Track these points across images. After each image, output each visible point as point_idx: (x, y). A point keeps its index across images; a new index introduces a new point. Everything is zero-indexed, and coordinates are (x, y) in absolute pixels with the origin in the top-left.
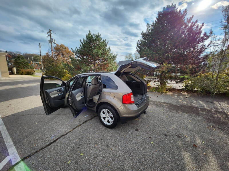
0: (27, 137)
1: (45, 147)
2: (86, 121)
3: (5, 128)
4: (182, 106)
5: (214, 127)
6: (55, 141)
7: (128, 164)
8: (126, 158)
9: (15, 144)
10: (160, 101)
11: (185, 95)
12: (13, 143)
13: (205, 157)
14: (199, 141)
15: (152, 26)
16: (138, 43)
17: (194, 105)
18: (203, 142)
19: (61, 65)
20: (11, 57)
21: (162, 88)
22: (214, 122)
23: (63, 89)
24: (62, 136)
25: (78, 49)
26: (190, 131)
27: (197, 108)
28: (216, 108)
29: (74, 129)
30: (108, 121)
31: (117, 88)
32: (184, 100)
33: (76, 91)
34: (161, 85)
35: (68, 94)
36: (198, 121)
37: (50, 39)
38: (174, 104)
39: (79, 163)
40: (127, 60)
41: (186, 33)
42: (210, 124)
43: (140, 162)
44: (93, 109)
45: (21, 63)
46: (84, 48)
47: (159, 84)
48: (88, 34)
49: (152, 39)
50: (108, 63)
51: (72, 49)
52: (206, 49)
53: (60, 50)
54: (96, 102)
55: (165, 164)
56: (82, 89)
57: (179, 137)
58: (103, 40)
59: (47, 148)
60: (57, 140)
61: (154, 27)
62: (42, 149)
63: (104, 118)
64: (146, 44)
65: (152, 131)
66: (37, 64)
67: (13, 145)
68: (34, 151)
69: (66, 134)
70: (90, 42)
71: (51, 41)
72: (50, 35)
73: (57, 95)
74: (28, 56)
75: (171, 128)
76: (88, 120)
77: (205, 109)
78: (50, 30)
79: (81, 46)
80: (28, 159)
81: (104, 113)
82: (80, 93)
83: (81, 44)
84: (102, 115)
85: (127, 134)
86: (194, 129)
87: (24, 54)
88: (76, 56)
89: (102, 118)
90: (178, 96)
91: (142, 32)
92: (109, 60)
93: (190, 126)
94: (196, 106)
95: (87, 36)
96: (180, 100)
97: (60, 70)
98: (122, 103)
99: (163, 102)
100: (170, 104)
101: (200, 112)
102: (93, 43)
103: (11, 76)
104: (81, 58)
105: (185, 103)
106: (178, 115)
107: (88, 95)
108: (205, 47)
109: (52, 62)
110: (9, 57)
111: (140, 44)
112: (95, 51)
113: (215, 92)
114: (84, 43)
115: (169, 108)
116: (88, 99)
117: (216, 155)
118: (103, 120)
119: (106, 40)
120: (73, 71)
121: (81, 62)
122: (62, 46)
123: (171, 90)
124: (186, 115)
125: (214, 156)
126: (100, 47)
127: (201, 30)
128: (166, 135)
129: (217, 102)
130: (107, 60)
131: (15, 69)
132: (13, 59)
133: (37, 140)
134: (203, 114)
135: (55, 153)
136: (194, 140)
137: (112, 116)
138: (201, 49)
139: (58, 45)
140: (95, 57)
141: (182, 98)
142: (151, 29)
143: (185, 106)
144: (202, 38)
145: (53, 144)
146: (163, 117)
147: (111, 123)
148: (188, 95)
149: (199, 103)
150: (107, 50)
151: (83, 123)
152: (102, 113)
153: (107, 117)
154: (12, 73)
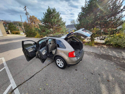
0: (19, 73)
1: (28, 80)
2: (49, 64)
3: (8, 68)
4: (102, 55)
5: (120, 69)
6: (33, 76)
7: (71, 91)
8: (70, 87)
9: (13, 77)
10: (90, 51)
11: (105, 47)
12: (12, 77)
13: (114, 87)
14: (111, 78)
15: (89, 2)
16: (79, 14)
17: (110, 54)
18: (113, 79)
19: (33, 29)
20: (6, 23)
21: (92, 43)
22: (121, 66)
23: (35, 46)
24: (37, 73)
25: (43, 19)
26: (106, 71)
27: (111, 56)
28: (123, 57)
29: (43, 69)
30: (61, 65)
31: (65, 48)
32: (104, 51)
33: (42, 49)
34: (91, 41)
35: (37, 52)
36: (112, 65)
37: (26, 12)
38: (98, 53)
39: (46, 90)
40: (72, 24)
41: (111, 6)
42: (118, 67)
43: (77, 90)
44: (52, 58)
45: (12, 27)
46: (46, 18)
47: (90, 40)
48: (48, 9)
49: (88, 11)
50: (61, 27)
51: (39, 19)
52: (123, 17)
53: (32, 19)
54: (54, 54)
55: (91, 91)
56: (46, 47)
57: (100, 75)
58: (57, 12)
59: (29, 80)
60: (34, 75)
61: (90, 3)
62: (27, 81)
63: (59, 64)
64: (84, 15)
65: (85, 71)
66: (21, 27)
67: (13, 78)
68: (23, 82)
69: (39, 72)
70: (50, 14)
71: (27, 14)
72: (25, 10)
73: (32, 50)
74: (15, 23)
75: (95, 69)
76: (50, 63)
77: (116, 57)
78: (25, 6)
79: (44, 17)
80: (20, 86)
81: (58, 61)
82: (44, 50)
83: (44, 16)
84: (57, 62)
85: (71, 72)
86: (108, 70)
87: (13, 22)
88: (41, 23)
89: (57, 64)
90: (101, 48)
91: (82, 7)
92: (61, 26)
93: (106, 68)
94: (111, 54)
95: (47, 10)
96: (101, 51)
97: (34, 32)
98: (69, 57)
99: (92, 52)
100: (95, 53)
101: (113, 59)
102: (51, 15)
103: (8, 35)
104: (45, 24)
105: (104, 52)
106: (100, 61)
107: (50, 50)
108: (123, 16)
109: (29, 27)
110: (5, 24)
111: (80, 15)
112: (53, 20)
113: (124, 46)
114: (46, 15)
115: (95, 56)
116: (49, 52)
117: (120, 87)
118: (58, 64)
119: (59, 12)
120: (41, 32)
121: (45, 27)
122: (33, 17)
123: (97, 44)
124: (105, 61)
125: (119, 88)
126: (55, 17)
127: (122, 4)
128: (92, 74)
129: (124, 52)
130: (60, 26)
131: (9, 31)
132: (8, 25)
133: (24, 75)
134: (115, 60)
135: (33, 83)
136: (108, 77)
137: (63, 63)
138: (119, 17)
139: (31, 17)
140: (52, 24)
141: (103, 49)
142: (88, 4)
143: (104, 54)
144: (122, 10)
145: (32, 78)
146: (91, 62)
147: (62, 67)
148: (106, 47)
149: (113, 52)
150: (60, 19)
151: (48, 65)
152: (57, 61)
153: (60, 63)
154: (8, 33)
